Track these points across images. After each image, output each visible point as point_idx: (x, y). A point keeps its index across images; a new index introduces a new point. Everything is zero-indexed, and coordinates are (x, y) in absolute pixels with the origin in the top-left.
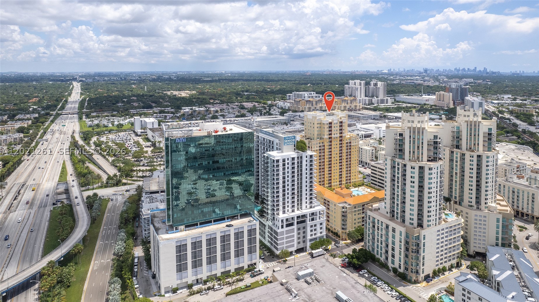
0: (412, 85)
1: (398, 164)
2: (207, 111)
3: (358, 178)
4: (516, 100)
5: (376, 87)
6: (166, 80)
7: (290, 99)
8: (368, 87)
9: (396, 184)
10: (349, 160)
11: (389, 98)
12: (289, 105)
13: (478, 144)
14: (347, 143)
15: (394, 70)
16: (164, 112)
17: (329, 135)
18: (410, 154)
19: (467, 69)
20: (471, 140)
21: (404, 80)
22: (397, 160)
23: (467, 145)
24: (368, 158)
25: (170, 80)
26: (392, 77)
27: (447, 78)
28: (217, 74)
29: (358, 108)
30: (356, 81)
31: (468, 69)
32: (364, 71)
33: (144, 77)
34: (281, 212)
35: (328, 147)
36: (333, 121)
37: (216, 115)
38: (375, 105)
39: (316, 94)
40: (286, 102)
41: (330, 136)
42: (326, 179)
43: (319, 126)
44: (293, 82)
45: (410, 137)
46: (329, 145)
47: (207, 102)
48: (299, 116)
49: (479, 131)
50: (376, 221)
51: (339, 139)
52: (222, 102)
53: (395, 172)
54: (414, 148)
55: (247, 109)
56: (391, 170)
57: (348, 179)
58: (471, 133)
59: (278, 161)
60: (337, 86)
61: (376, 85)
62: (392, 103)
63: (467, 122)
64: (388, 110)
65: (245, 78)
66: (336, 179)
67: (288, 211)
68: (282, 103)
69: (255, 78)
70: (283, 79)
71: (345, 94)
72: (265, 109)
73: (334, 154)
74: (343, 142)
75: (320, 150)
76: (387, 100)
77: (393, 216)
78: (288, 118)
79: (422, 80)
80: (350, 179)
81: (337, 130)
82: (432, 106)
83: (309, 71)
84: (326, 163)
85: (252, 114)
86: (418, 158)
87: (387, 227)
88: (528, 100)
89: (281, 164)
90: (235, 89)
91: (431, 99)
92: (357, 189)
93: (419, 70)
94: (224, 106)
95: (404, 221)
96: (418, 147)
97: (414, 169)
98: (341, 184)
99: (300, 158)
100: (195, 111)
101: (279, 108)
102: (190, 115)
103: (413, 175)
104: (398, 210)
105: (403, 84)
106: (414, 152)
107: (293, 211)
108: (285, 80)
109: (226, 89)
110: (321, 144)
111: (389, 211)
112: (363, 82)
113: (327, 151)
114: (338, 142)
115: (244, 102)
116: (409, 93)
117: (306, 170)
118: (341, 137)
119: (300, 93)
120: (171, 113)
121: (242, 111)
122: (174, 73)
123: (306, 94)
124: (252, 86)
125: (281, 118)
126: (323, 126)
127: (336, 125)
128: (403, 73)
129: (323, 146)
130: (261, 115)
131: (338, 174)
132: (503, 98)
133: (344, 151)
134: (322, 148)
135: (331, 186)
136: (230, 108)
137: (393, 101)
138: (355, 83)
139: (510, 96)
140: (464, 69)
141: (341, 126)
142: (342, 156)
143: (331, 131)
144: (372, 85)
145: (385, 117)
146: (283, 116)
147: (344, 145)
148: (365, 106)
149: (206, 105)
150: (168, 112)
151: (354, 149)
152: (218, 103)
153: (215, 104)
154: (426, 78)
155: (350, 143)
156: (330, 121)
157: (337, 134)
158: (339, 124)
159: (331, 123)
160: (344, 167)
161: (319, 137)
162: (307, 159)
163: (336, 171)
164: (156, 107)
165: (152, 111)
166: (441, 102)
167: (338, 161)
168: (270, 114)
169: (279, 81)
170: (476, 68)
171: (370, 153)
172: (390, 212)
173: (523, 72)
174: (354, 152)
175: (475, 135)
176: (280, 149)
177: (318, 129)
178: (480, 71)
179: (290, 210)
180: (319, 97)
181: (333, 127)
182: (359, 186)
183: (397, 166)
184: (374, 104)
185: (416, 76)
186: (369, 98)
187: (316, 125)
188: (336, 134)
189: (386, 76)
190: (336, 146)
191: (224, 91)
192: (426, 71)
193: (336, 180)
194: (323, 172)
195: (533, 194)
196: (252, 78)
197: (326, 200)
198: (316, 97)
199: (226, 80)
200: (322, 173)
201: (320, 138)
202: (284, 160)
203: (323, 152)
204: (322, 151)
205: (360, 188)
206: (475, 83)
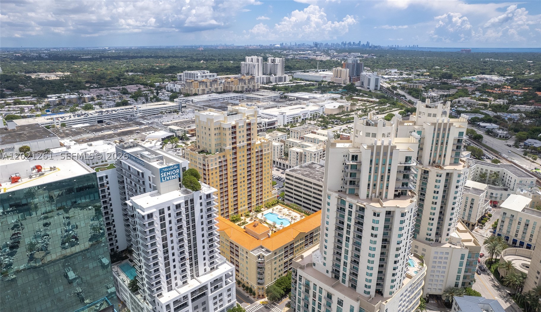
0: (306, 60)
1: (351, 206)
2: (80, 98)
3: (272, 195)
4: (402, 75)
5: (274, 64)
6: (34, 59)
7: (181, 80)
8: (266, 64)
9: (345, 235)
10: (260, 174)
11: (287, 76)
12: (179, 87)
13: (445, 155)
14: (258, 152)
15: (286, 44)
16: (20, 103)
17: (233, 144)
18: (369, 188)
19: (352, 43)
20: (436, 150)
21: (297, 55)
22: (349, 200)
23: (430, 157)
24: (276, 156)
25: (40, 58)
26: (285, 52)
27: (336, 52)
28: (99, 50)
29: (256, 88)
30: (253, 57)
31: (354, 43)
32: (257, 46)
33: (5, 55)
34: (165, 292)
35: (232, 162)
36: (237, 123)
37: (90, 105)
38: (274, 84)
39: (210, 72)
40: (176, 83)
41: (234, 146)
42: (231, 204)
43: (217, 132)
44: (185, 59)
45: (371, 161)
46: (233, 159)
47: (82, 87)
48: (192, 101)
49: (448, 138)
50: (312, 286)
51: (246, 148)
52: (101, 86)
53: (343, 217)
54: (375, 180)
55: (130, 94)
56: (337, 213)
57: (260, 199)
58: (437, 141)
59: (150, 216)
60: (232, 62)
61: (273, 61)
62: (291, 81)
63: (434, 124)
64: (287, 89)
65: (131, 55)
66: (244, 202)
67: (176, 285)
68: (172, 85)
69: (142, 55)
70: (174, 56)
71: (242, 72)
72: (153, 93)
73: (241, 170)
74: (252, 151)
75: (220, 167)
76: (285, 77)
77: (337, 277)
78: (178, 104)
79: (314, 55)
80: (261, 199)
81: (243, 136)
82: (329, 83)
83: (202, 46)
84: (230, 184)
85: (136, 100)
86: (380, 194)
87: (329, 296)
88: (412, 75)
89: (156, 219)
90: (118, 69)
91: (328, 75)
92: (270, 210)
93: (310, 44)
94: (103, 91)
95: (354, 287)
96: (382, 177)
97: (378, 215)
98: (251, 207)
99: (189, 202)
100: (64, 100)
101: (168, 91)
102: (58, 105)
103: (375, 225)
104: (346, 271)
105: (297, 59)
106: (375, 185)
107: (185, 283)
108: (176, 57)
109: (107, 69)
110: (222, 159)
111: (330, 270)
112: (260, 58)
113: (230, 167)
114: (246, 153)
115: (128, 85)
116: (304, 69)
117: (202, 217)
118: (249, 144)
119: (192, 72)
120: (30, 104)
121: (124, 96)
122: (46, 50)
123: (198, 73)
124: (138, 64)
125: (170, 104)
126: (224, 132)
127: (241, 129)
128: (295, 48)
129: (224, 161)
130: (147, 100)
131: (247, 194)
132: (391, 72)
133: (254, 163)
134: (224, 164)
135: (237, 212)
136: (109, 93)
137: (291, 79)
138: (252, 59)
139: (396, 70)
140: (350, 43)
141: (249, 129)
142: (250, 171)
143: (235, 138)
144: (270, 61)
145: (286, 97)
146: (173, 101)
147: (254, 156)
148: (264, 85)
149: (80, 91)
150: (28, 103)
151: (267, 158)
152: (96, 88)
153: (92, 88)
154: (317, 52)
155: (261, 151)
156: (233, 123)
157: (243, 141)
158: (246, 127)
159: (234, 127)
160: (254, 184)
161: (219, 148)
162: (201, 201)
163: (244, 191)
164: (11, 95)
165: (3, 102)
166: (338, 78)
167: (246, 178)
168: (158, 100)
169: (169, 57)
170: (360, 42)
171: (279, 150)
172: (332, 272)
173: (398, 46)
174: (267, 162)
175: (442, 143)
176: (155, 188)
177: (216, 137)
178: (364, 45)
179: (180, 283)
180: (214, 76)
181: (238, 132)
182: (273, 205)
183: (347, 209)
184: (272, 83)
185: (308, 50)
186: (267, 76)
187: (213, 132)
188: (241, 142)
189: (279, 51)
190: (242, 159)
191: (105, 71)
192: (316, 45)
193: (244, 204)
194: (226, 196)
195: (473, 200)
196: (139, 55)
197: (233, 244)
198: (210, 76)
199: (108, 57)
200: (225, 198)
201: (219, 150)
202: (162, 212)
203: (225, 170)
204: (223, 168)
205: (275, 208)
206: (363, 57)
